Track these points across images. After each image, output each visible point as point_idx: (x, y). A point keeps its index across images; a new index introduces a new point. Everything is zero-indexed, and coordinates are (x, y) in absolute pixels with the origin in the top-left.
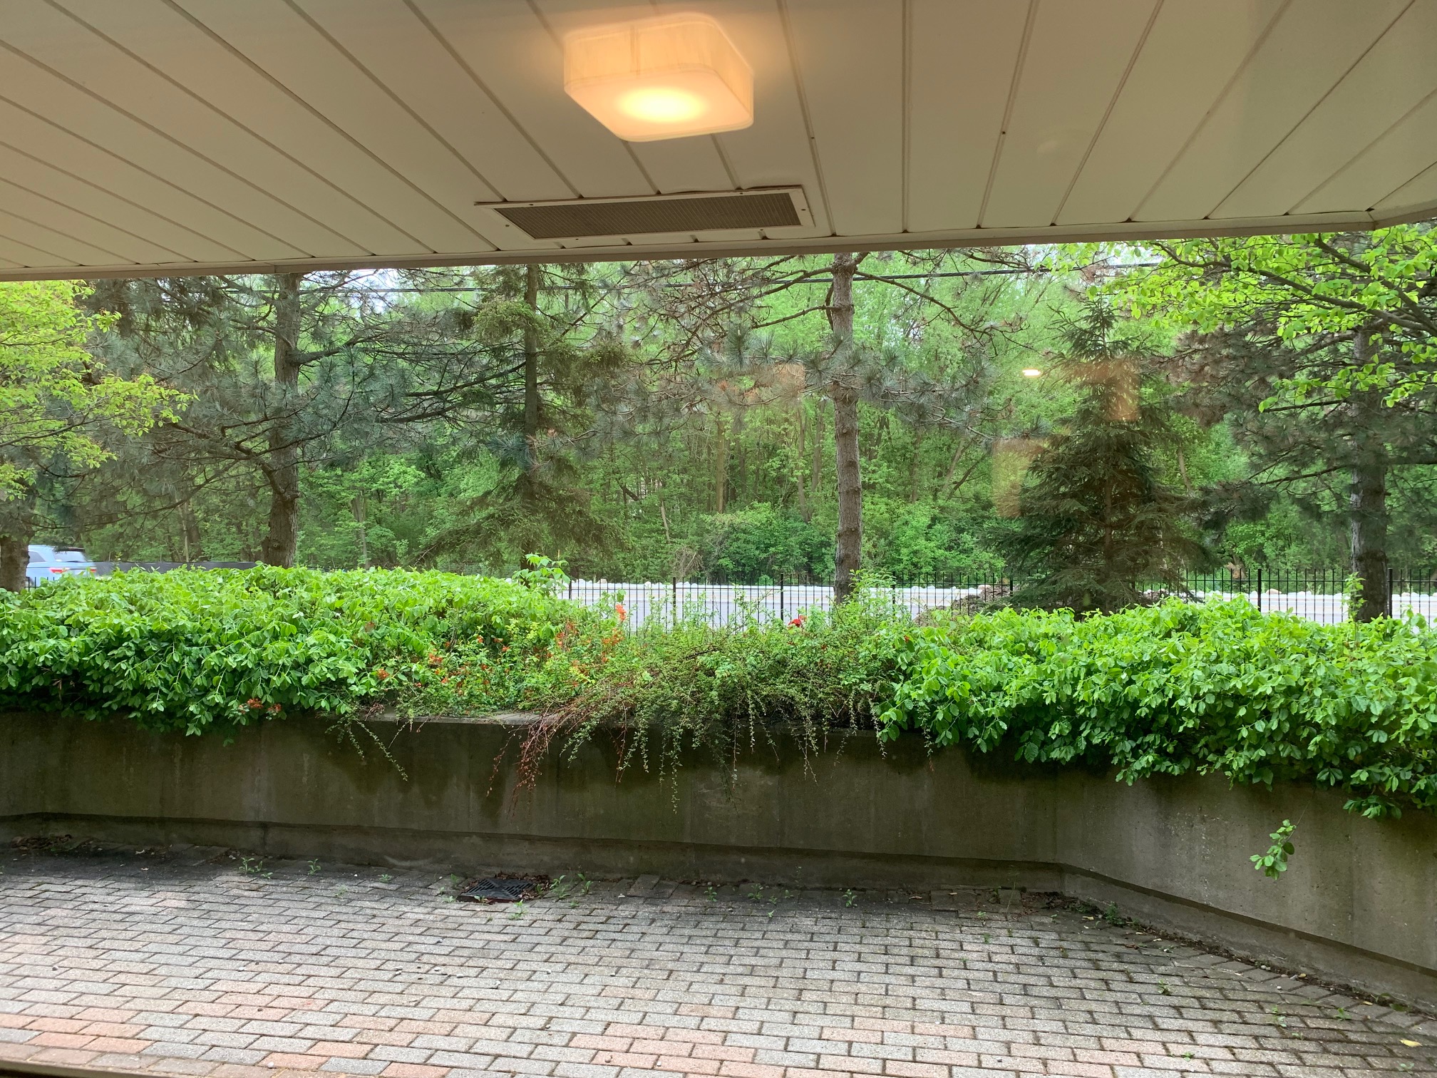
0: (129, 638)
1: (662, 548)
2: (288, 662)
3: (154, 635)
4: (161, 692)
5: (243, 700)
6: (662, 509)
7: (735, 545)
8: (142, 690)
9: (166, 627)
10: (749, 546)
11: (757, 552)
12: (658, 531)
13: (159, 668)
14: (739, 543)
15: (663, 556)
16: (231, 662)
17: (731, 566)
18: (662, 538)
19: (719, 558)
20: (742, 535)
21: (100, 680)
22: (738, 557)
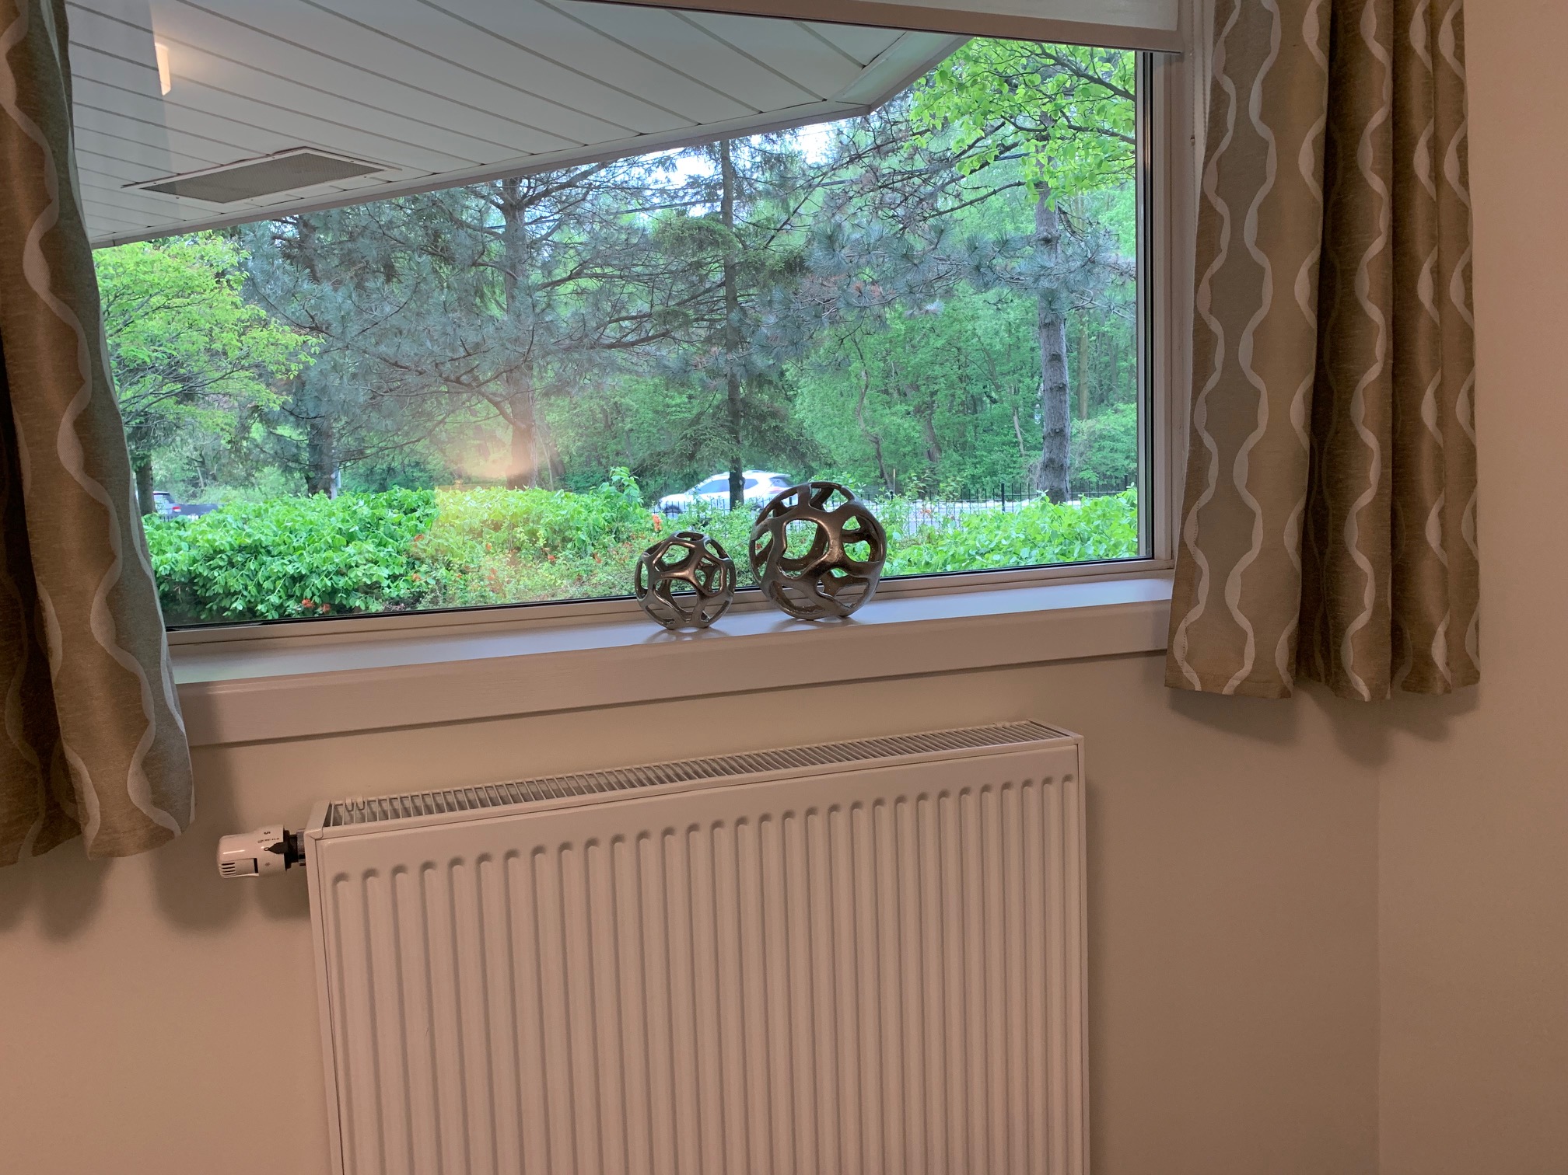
0: (222, 552)
1: (1015, 462)
2: (331, 568)
3: (241, 549)
4: (243, 595)
5: (299, 600)
6: (1015, 418)
7: (1100, 455)
8: (230, 594)
9: (249, 541)
10: (1116, 456)
11: (1126, 462)
12: (1009, 443)
13: (242, 575)
14: (1105, 453)
15: (1015, 471)
16: (290, 570)
17: (1094, 479)
18: (1015, 451)
19: (1080, 470)
20: (1107, 443)
21: (204, 586)
22: (1103, 469)
